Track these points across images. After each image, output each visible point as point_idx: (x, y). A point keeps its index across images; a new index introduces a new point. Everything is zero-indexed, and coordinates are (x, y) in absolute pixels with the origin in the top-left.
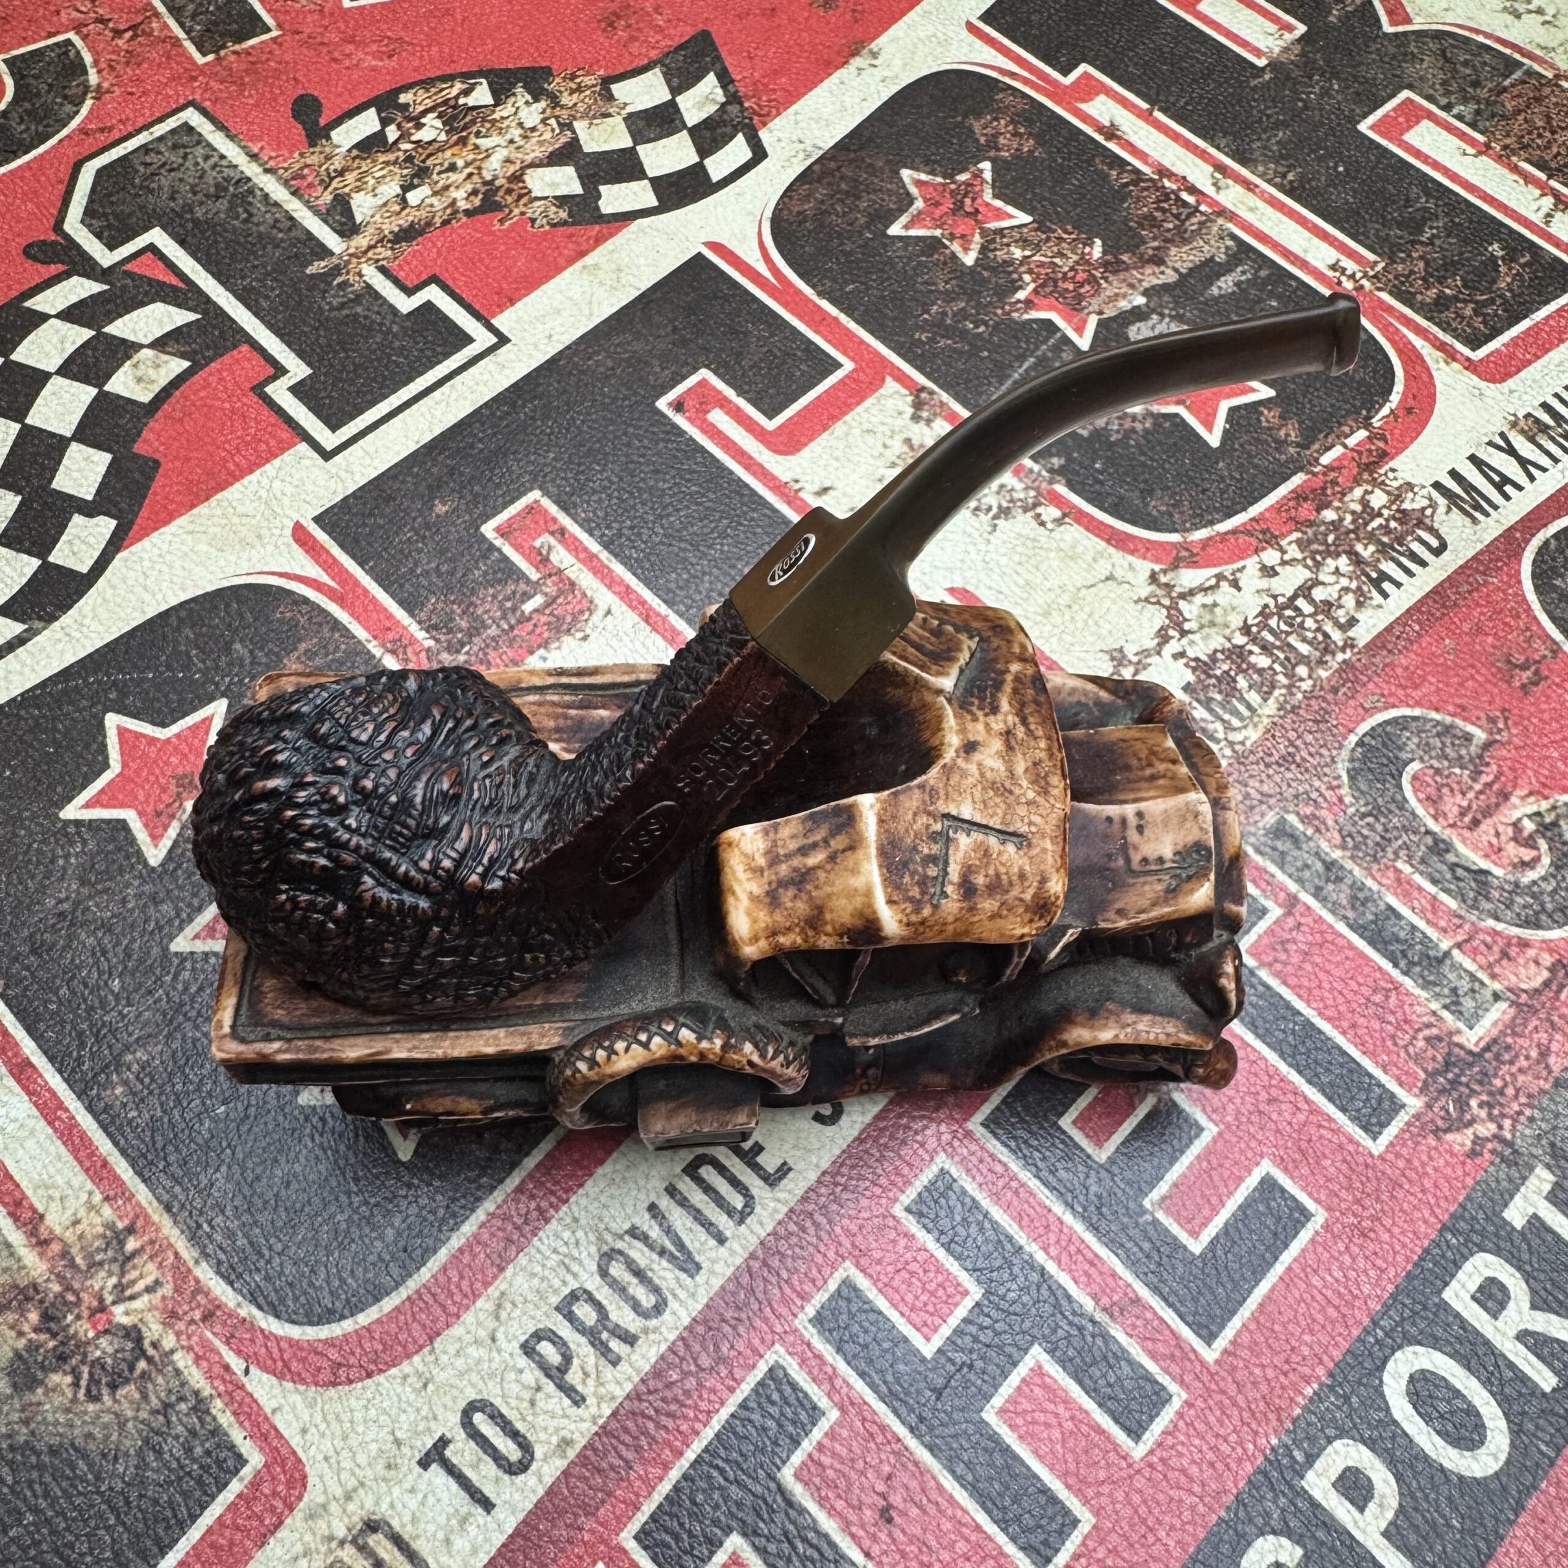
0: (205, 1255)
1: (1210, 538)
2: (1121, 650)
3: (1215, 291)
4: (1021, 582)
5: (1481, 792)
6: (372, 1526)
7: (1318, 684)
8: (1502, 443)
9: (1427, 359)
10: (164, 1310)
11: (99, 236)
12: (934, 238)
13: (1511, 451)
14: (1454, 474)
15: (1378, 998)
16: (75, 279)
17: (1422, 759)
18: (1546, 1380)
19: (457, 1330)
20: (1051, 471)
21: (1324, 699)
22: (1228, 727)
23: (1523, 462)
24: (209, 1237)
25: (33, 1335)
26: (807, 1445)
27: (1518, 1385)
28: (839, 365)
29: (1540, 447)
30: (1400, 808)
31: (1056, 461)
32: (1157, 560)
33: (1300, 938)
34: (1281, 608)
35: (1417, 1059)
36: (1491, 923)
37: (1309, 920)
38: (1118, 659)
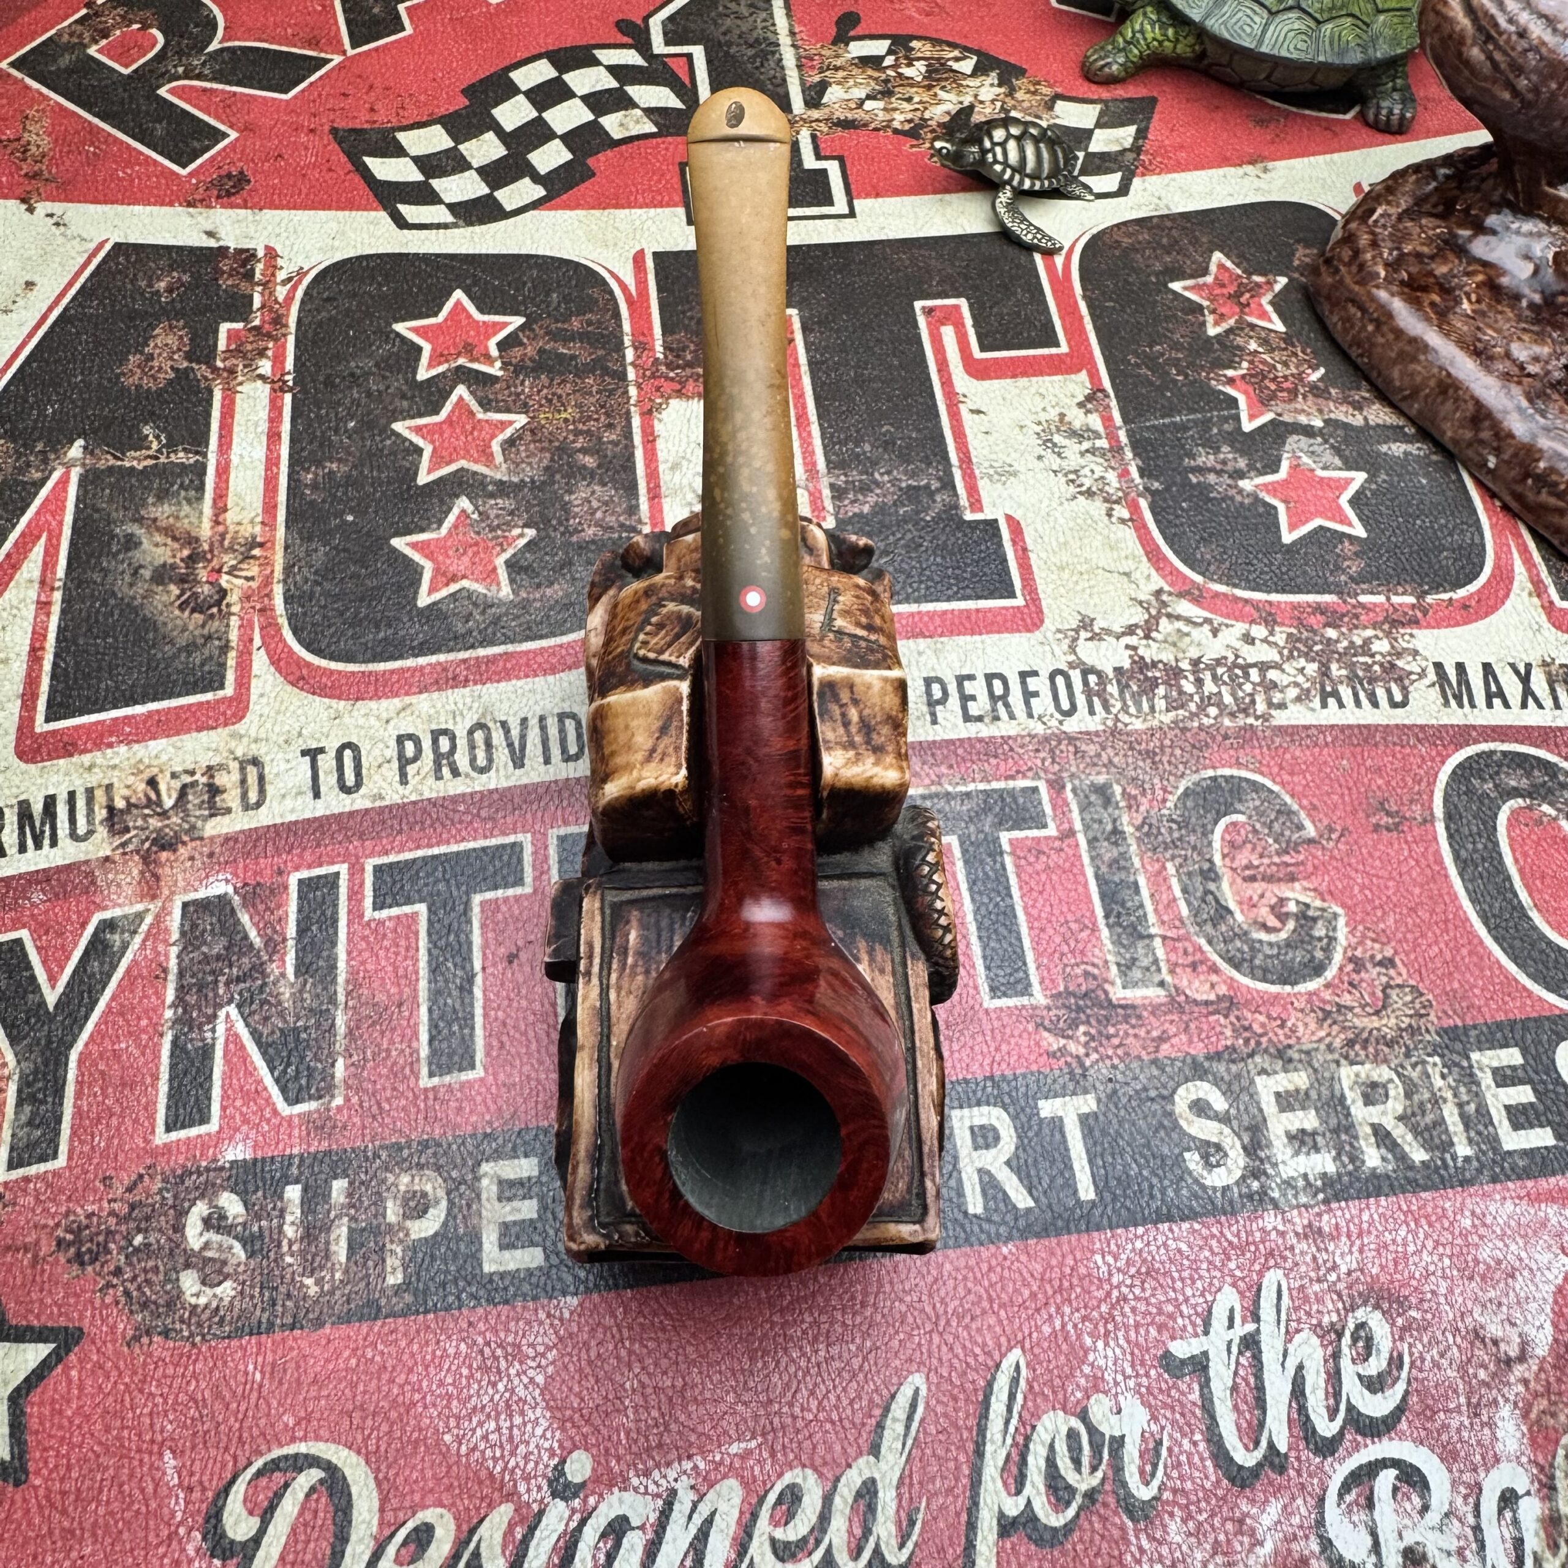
0: (285, 581)
1: (1225, 595)
2: (1093, 621)
3: (1384, 448)
4: (1062, 539)
5: (1275, 864)
6: (255, 762)
7: (1217, 725)
8: (1523, 671)
9: (1516, 584)
10: (245, 593)
11: (665, 34)
12: (1200, 305)
13: (1525, 679)
14: (1460, 667)
15: (1074, 926)
16: (633, 52)
17: (1250, 817)
18: (975, 1205)
19: (373, 704)
20: (1146, 489)
21: (1213, 738)
22: (1125, 709)
23: (1528, 691)
24: (294, 575)
25: (178, 561)
26: (500, 893)
27: (953, 1194)
28: (1057, 345)
29: (1553, 691)
30: (1205, 834)
31: (1156, 485)
32: (1171, 585)
33: (1054, 857)
34: (1235, 665)
35: (1067, 978)
36: (1202, 942)
37: (1071, 852)
38: (1086, 623)
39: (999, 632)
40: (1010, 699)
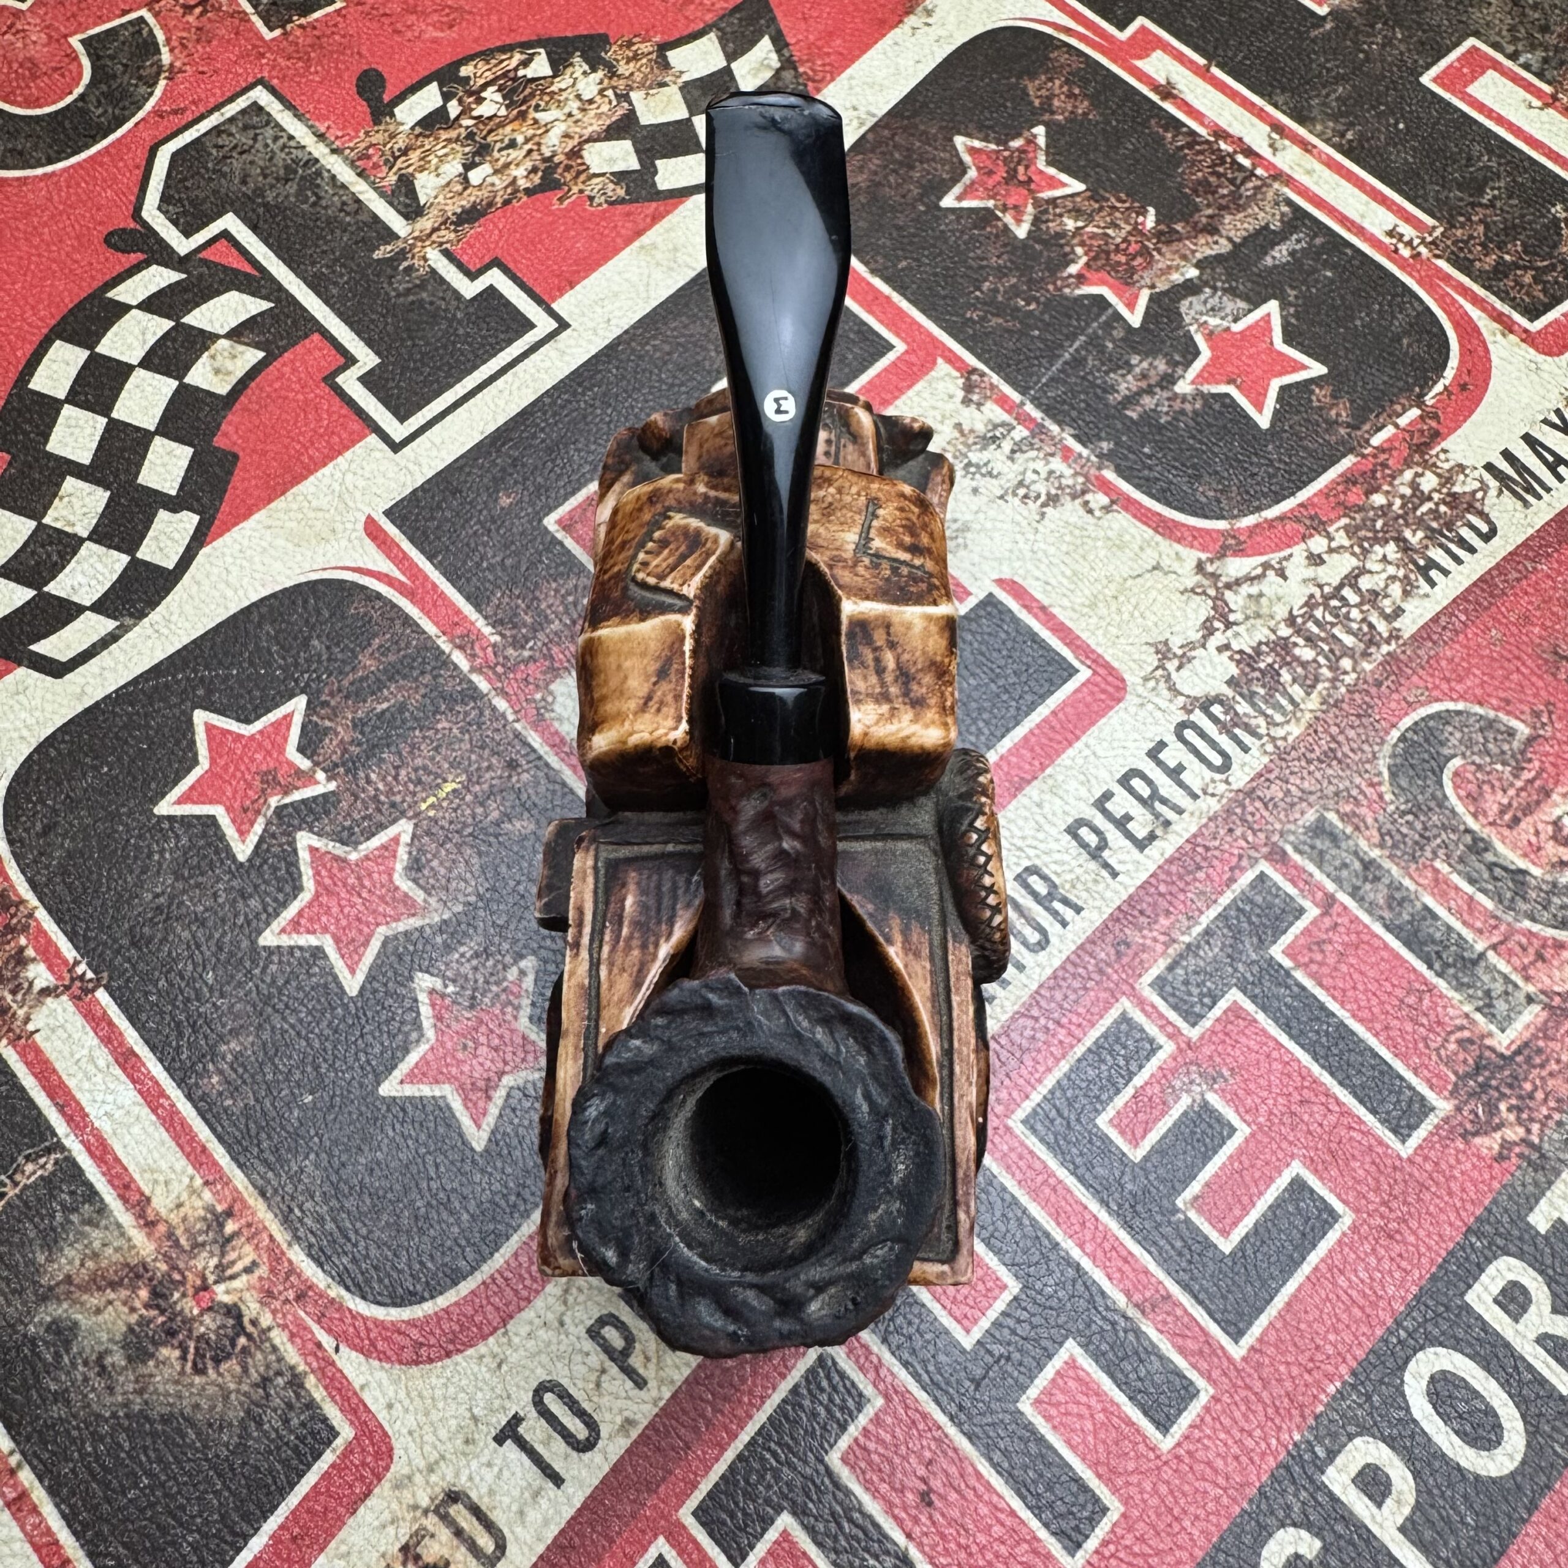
1: (1257, 525)
2: (1166, 643)
3: (1269, 261)
4: (1068, 573)
5: (1522, 789)
6: (453, 1496)
7: (1362, 678)
8: (1558, 421)
9: (1484, 331)
10: (261, 1290)
11: (175, 222)
12: (986, 209)
14: (1508, 456)
16: (155, 268)
17: (1464, 755)
18: (1564, 1383)
19: (528, 1314)
20: (1100, 456)
21: (1367, 692)
22: (1270, 721)
24: (301, 1220)
25: (143, 1311)
26: (852, 1430)
27: (1536, 1388)
28: (890, 346)
30: (1440, 806)
31: (1105, 446)
32: (1204, 549)
33: (1336, 938)
34: (1326, 598)
35: (1448, 1062)
36: (1527, 924)
37: (1345, 920)
38: (1163, 651)
39: (1093, 723)
40: (1163, 792)
